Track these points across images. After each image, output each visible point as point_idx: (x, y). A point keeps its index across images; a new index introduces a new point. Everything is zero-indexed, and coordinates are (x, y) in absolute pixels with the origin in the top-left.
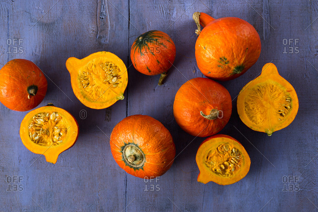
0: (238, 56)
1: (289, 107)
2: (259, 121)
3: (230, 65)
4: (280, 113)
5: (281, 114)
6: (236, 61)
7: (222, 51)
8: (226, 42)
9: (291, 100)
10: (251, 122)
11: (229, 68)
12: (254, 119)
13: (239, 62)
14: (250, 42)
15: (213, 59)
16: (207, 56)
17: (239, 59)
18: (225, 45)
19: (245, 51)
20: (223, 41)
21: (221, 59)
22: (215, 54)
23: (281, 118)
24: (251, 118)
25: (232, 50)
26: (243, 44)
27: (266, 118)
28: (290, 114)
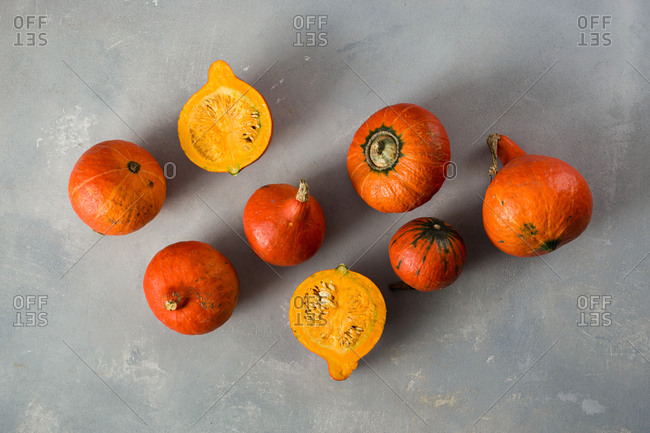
0: (553, 225)
1: (257, 126)
2: (216, 155)
3: (538, 237)
4: (246, 137)
5: (249, 140)
6: (549, 233)
7: (530, 214)
8: (540, 202)
9: (258, 115)
10: (204, 159)
11: (535, 240)
12: (207, 154)
13: (553, 235)
14: (577, 206)
15: (512, 224)
16: (504, 217)
17: (554, 230)
18: (537, 206)
19: (566, 220)
20: (535, 199)
21: (525, 225)
22: (518, 217)
23: (249, 144)
24: (203, 154)
25: (547, 216)
26: (565, 209)
27: (225, 150)
28: (260, 137)
